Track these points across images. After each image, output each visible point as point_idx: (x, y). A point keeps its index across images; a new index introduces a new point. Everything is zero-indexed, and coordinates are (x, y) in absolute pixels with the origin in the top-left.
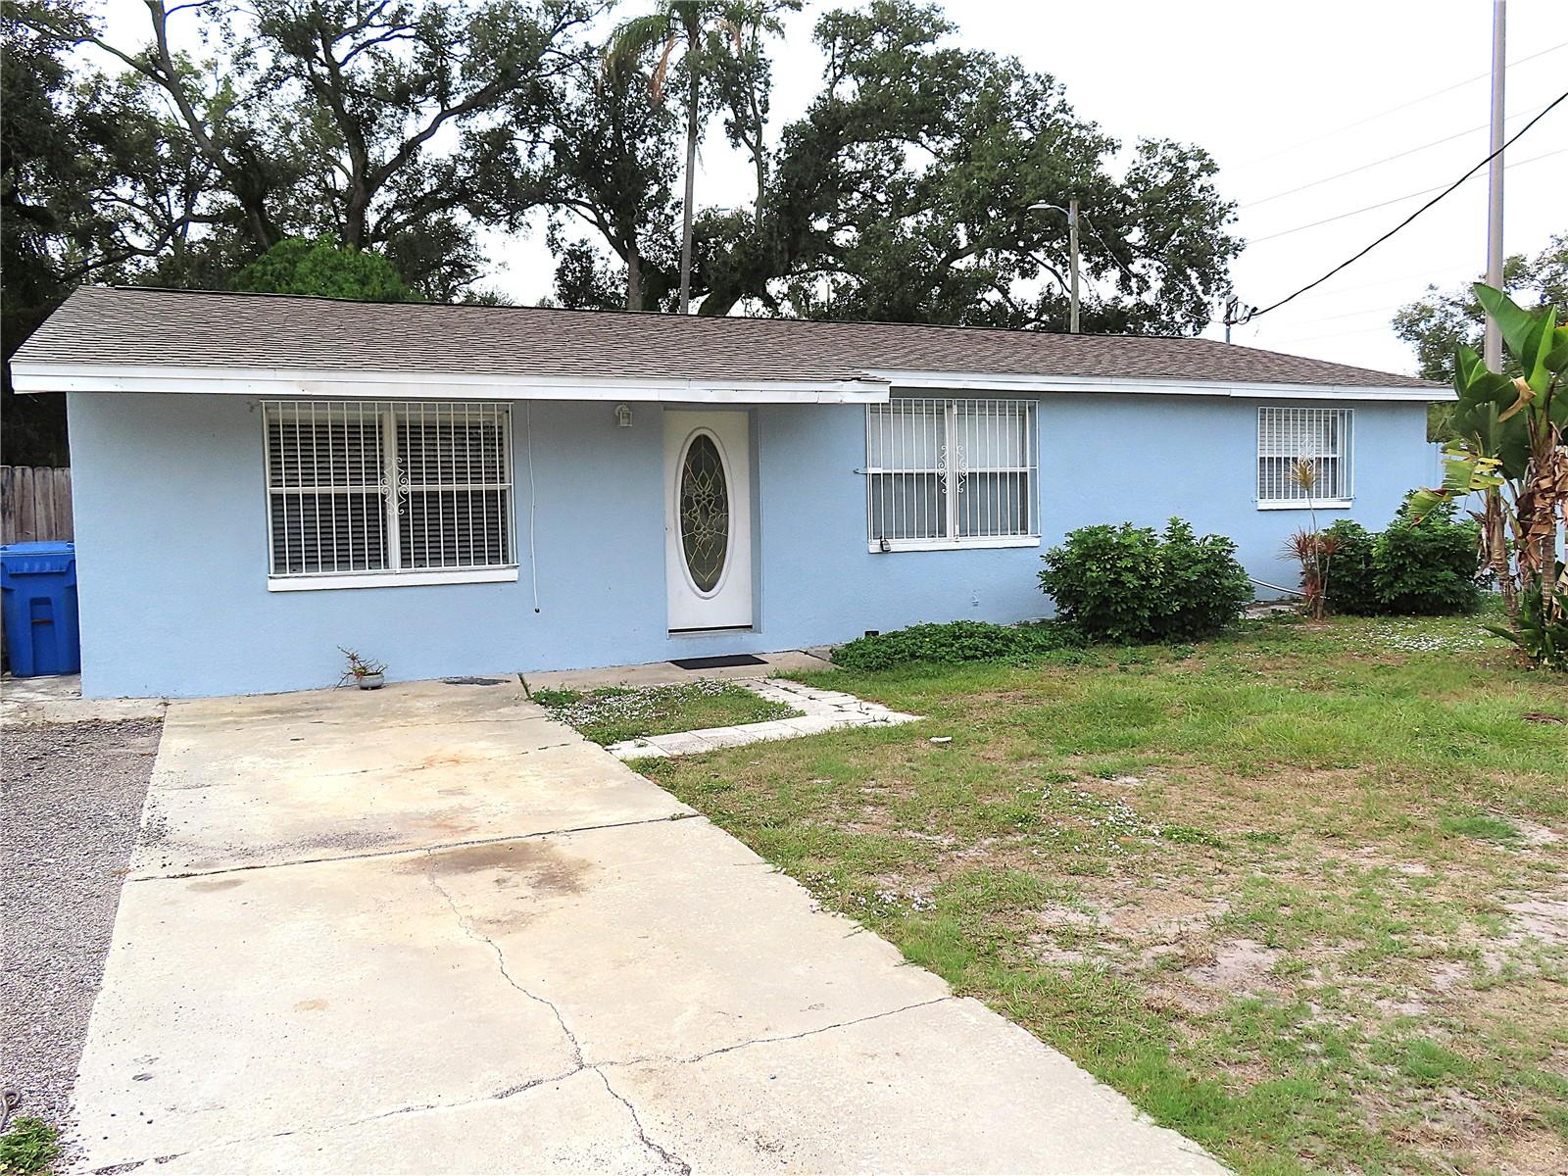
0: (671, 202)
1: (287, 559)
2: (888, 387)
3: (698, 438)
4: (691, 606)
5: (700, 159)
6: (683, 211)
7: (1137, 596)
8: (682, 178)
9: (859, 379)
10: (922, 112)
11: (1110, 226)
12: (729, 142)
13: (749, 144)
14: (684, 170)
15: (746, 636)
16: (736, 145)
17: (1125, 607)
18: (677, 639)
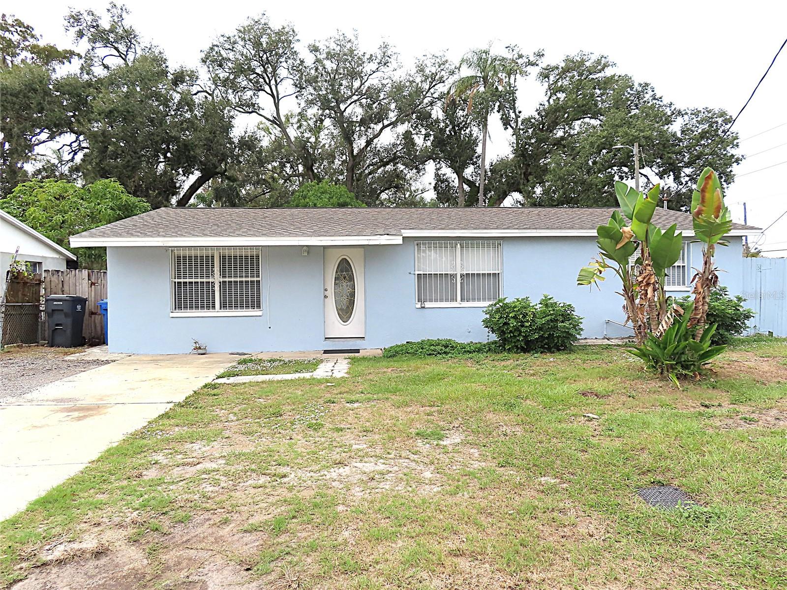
0: (476, 155)
1: (179, 305)
2: (401, 238)
3: (343, 259)
4: (338, 328)
5: (489, 136)
6: (481, 159)
7: (517, 329)
8: (480, 145)
9: (388, 234)
10: (583, 106)
11: (665, 153)
12: (502, 128)
13: (512, 128)
14: (482, 141)
15: (359, 341)
16: (506, 129)
17: (512, 335)
18: (328, 341)
